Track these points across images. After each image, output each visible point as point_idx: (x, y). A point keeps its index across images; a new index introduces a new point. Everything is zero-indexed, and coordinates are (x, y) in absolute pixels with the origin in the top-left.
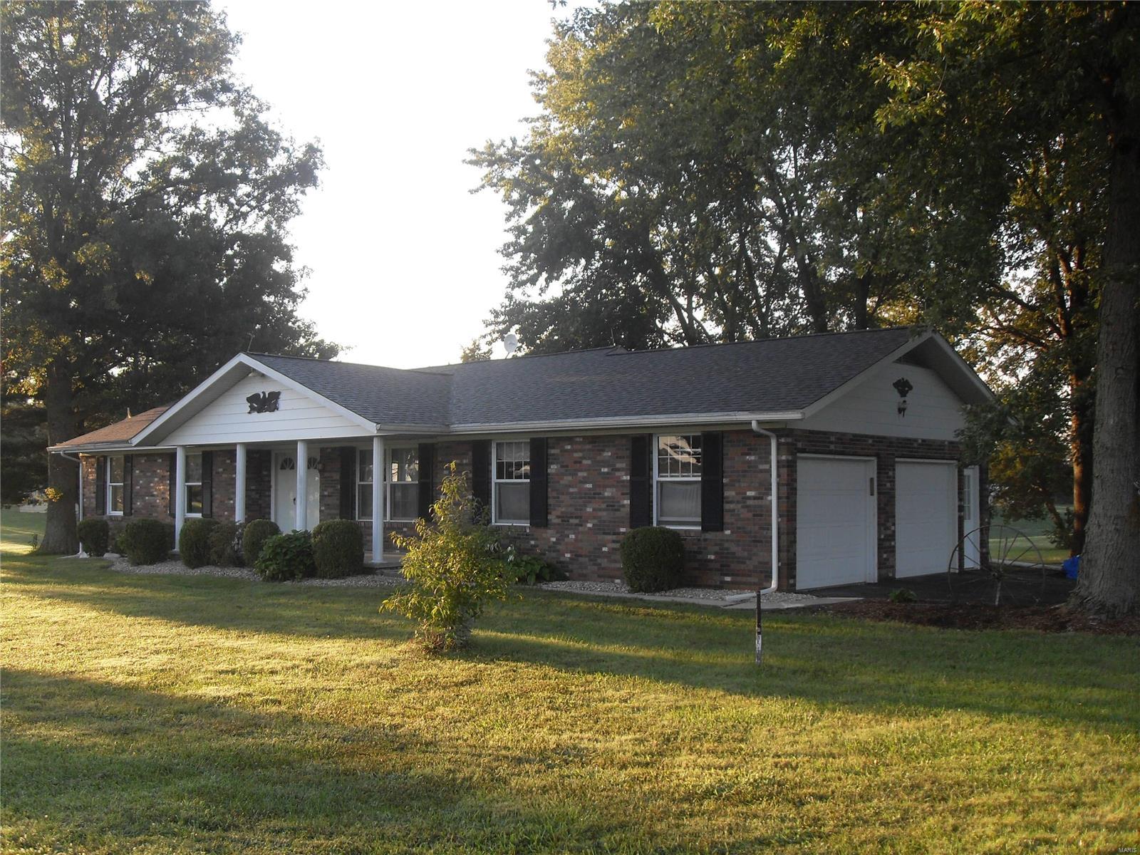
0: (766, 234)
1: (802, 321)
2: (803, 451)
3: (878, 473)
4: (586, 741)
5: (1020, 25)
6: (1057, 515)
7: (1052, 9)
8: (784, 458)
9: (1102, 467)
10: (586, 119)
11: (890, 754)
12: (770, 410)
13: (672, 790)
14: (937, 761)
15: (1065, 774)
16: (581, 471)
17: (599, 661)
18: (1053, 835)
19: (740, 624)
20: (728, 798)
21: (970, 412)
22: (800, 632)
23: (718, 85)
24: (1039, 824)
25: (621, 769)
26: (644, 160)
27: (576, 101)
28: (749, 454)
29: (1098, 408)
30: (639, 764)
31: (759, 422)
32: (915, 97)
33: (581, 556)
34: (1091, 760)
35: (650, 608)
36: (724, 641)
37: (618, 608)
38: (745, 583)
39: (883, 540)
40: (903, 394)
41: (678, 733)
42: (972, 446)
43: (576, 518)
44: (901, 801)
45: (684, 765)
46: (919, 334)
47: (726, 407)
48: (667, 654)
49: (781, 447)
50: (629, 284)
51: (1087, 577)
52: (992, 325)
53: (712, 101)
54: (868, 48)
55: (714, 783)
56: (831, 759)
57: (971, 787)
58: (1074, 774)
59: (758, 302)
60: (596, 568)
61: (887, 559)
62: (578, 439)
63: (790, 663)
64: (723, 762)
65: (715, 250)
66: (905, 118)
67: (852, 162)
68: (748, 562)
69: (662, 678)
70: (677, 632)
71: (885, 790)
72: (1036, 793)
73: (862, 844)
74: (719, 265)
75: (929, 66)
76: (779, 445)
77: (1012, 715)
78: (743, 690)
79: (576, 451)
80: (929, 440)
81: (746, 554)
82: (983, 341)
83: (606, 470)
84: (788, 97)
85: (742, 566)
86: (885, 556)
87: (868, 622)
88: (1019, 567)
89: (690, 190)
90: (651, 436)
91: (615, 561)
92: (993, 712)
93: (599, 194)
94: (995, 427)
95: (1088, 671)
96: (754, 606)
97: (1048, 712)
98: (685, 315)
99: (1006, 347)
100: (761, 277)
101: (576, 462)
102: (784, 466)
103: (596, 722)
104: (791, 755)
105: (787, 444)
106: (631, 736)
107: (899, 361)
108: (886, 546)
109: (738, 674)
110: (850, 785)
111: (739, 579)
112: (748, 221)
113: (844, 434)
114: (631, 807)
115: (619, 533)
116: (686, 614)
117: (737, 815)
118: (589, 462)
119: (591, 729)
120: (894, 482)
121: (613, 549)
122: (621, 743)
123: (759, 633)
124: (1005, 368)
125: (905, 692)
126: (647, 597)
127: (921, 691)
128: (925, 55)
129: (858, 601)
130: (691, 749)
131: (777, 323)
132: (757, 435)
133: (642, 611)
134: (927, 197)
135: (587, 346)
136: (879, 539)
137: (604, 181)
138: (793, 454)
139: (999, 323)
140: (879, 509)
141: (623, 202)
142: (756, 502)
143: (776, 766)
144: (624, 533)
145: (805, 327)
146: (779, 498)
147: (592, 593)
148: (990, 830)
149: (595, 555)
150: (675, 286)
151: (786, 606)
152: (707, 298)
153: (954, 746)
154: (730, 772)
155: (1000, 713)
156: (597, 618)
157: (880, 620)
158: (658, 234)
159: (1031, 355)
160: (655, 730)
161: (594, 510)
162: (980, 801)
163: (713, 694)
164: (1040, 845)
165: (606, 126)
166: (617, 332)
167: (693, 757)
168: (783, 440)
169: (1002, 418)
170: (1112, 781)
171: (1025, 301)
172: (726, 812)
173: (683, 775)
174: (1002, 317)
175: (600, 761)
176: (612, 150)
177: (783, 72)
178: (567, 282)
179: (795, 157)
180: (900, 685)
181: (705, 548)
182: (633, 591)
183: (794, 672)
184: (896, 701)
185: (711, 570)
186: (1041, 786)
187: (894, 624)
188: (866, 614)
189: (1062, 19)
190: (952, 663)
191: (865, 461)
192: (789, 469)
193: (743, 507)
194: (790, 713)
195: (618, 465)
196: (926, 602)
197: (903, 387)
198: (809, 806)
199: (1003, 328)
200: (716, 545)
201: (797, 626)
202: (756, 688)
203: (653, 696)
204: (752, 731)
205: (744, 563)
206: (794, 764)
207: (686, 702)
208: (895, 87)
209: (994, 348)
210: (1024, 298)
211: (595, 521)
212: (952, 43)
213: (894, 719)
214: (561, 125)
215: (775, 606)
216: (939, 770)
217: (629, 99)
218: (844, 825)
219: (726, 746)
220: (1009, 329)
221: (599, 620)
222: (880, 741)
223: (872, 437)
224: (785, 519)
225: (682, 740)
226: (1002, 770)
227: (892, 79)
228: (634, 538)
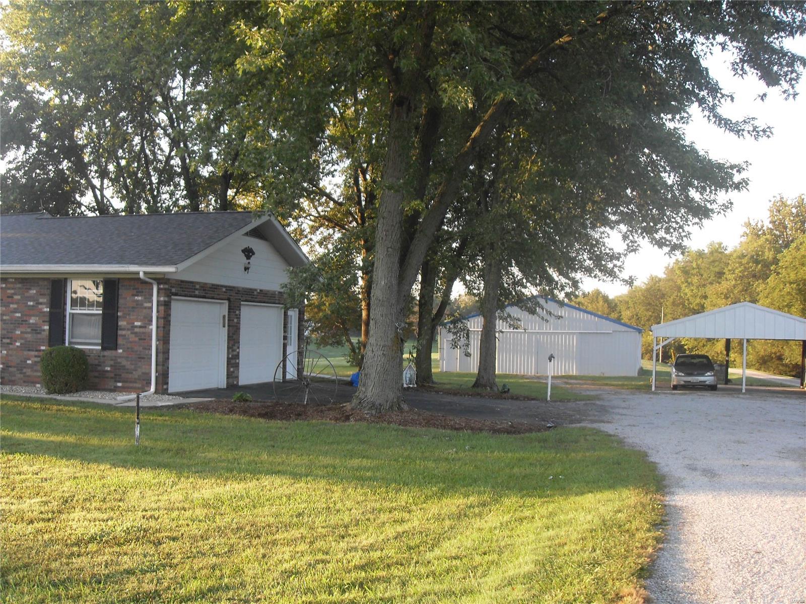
0: (160, 139)
1: (182, 203)
2: (176, 294)
3: (229, 312)
4: (3, 504)
5: (338, 12)
6: (351, 344)
7: (359, 5)
8: (162, 299)
9: (376, 313)
10: (32, 41)
11: (224, 507)
12: (153, 264)
13: (65, 538)
14: (256, 511)
15: (339, 516)
16: (13, 303)
17: (19, 445)
18: (328, 557)
19: (127, 416)
20: (107, 542)
21: (292, 272)
22: (169, 422)
23: (128, 28)
24: (319, 550)
25: (28, 524)
26: (73, 78)
27: (25, 27)
28: (137, 296)
29: (375, 273)
30: (43, 520)
31: (145, 273)
32: (264, 53)
33: (10, 367)
34: (357, 506)
35: (61, 405)
36: (115, 429)
37: (37, 405)
38: (131, 388)
39: (232, 358)
40: (248, 257)
41: (74, 496)
42: (292, 295)
43: (8, 338)
44: (229, 539)
45: (76, 519)
46: (259, 216)
47: (121, 261)
48: (71, 439)
49: (161, 291)
50: (57, 167)
51: (364, 385)
52: (313, 214)
53: (123, 39)
54: (236, 15)
55: (97, 532)
56: (183, 511)
57: (277, 527)
58: (345, 516)
59: (152, 187)
60: (22, 376)
61: (233, 372)
62: (11, 280)
63: (160, 445)
64: (105, 516)
65: (122, 147)
66: (256, 67)
67: (219, 94)
68: (134, 372)
69: (66, 456)
70: (80, 423)
71: (218, 532)
72: (320, 530)
73: (199, 570)
74: (125, 158)
75: (275, 32)
76: (159, 290)
77: (309, 478)
78: (124, 464)
79: (9, 289)
80: (265, 291)
81: (133, 367)
82: (307, 224)
83: (31, 303)
84: (177, 43)
85: (130, 376)
86: (232, 369)
87: (218, 415)
88: (320, 378)
89: (106, 102)
90: (66, 279)
91: (36, 371)
92: (296, 476)
93: (38, 99)
94: (308, 283)
95: (361, 448)
96: (134, 404)
97: (333, 475)
98: (98, 193)
99: (322, 229)
100: (155, 169)
101: (8, 297)
102: (161, 305)
103: (13, 490)
104: (154, 510)
105: (165, 289)
106: (38, 499)
107: (247, 234)
108: (233, 362)
109: (122, 453)
110: (194, 529)
111: (127, 385)
112: (148, 128)
113: (206, 284)
114: (34, 552)
115: (40, 351)
116: (88, 410)
117: (113, 554)
118: (19, 297)
119: (8, 495)
120: (239, 318)
121: (35, 362)
122: (31, 505)
123: (138, 423)
124: (320, 243)
125: (238, 464)
126: (59, 397)
127: (249, 463)
128: (273, 25)
129: (211, 401)
130: (83, 508)
131: (164, 203)
132: (143, 282)
133: (55, 407)
134: (269, 123)
135: (23, 211)
136: (228, 358)
137: (42, 90)
138: (169, 296)
139: (318, 212)
140: (229, 337)
141: (56, 107)
142: (142, 330)
143: (144, 518)
144: (43, 350)
145: (184, 207)
146: (157, 327)
147: (18, 394)
148: (286, 557)
149: (21, 366)
150: (91, 171)
151: (160, 404)
152: (114, 181)
153: (267, 500)
154: (110, 523)
155: (301, 477)
156: (20, 413)
157: (226, 414)
158: (81, 132)
159: (338, 235)
160: (58, 494)
161: (21, 332)
162: (282, 537)
163: (102, 467)
164: (319, 563)
165: (47, 48)
166: (46, 202)
167: (84, 513)
168: (162, 286)
169: (314, 278)
170: (368, 520)
171: (336, 199)
172: (104, 552)
173: (74, 527)
174: (320, 209)
175: (14, 519)
176: (50, 67)
177: (176, 24)
178: (10, 162)
179: (184, 86)
180: (235, 459)
181: (104, 362)
182: (50, 393)
183: (162, 451)
184: (231, 470)
185: (107, 378)
186: (324, 524)
187: (235, 417)
188: (216, 410)
189: (364, 12)
190: (272, 443)
191: (220, 303)
192: (166, 306)
193: (132, 333)
194: (157, 480)
195: (41, 300)
196: (257, 402)
197: (248, 253)
198: (164, 545)
199: (320, 216)
200: (112, 360)
201: (167, 418)
202: (134, 462)
203: (58, 470)
204: (129, 493)
205: (132, 373)
206: (156, 517)
207: (82, 473)
208: (251, 44)
209: (314, 230)
210: (335, 197)
211: (23, 341)
212: (291, 19)
213: (229, 483)
214: (12, 44)
215: (152, 404)
216: (257, 516)
217: (62, 31)
218: (188, 558)
219: (108, 505)
220: (324, 217)
221: (22, 414)
222: (218, 499)
223: (225, 287)
224: (162, 342)
225: (77, 501)
226: (299, 515)
227: (249, 38)
228: (51, 354)
